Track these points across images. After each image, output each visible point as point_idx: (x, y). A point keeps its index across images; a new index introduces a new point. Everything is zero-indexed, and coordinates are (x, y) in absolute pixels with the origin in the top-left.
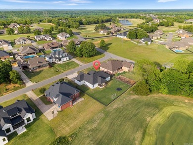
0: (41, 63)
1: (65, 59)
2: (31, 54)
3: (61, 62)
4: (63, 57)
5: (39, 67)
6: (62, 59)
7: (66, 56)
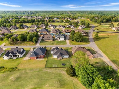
0: (49, 37)
1: (62, 39)
2: (54, 33)
3: (59, 40)
4: (61, 38)
5: (48, 39)
6: (60, 39)
7: (63, 38)
